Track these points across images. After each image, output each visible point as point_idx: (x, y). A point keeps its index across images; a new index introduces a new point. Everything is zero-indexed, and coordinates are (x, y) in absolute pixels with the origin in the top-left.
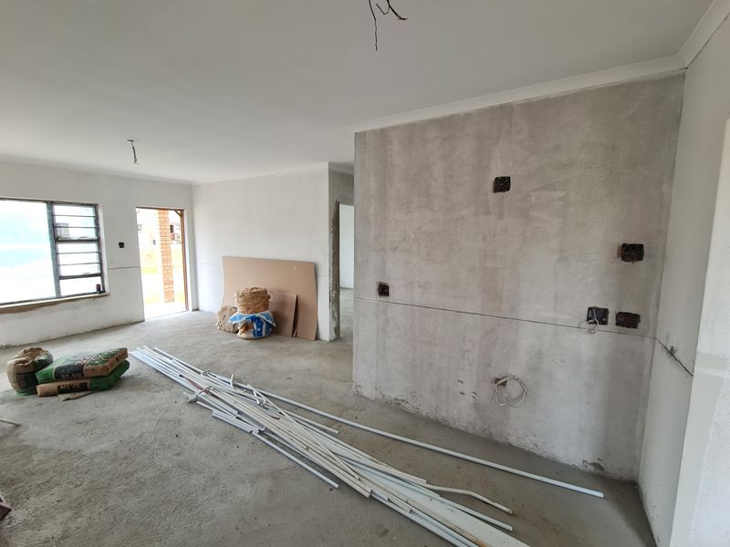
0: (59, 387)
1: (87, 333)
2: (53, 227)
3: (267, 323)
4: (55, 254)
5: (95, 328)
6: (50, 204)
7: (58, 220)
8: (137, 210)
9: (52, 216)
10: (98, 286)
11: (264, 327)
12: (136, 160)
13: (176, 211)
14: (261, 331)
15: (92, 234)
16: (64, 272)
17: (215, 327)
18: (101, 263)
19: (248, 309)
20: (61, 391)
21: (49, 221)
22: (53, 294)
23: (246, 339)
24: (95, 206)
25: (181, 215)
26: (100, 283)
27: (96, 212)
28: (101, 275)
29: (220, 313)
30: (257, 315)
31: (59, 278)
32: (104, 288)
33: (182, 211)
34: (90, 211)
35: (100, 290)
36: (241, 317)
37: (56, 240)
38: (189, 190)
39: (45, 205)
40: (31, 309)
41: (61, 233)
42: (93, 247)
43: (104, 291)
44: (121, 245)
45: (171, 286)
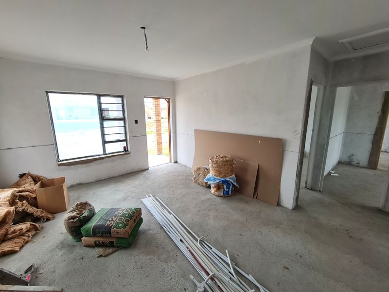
0: (95, 242)
1: (119, 176)
2: (101, 111)
3: (234, 185)
4: (102, 128)
5: (123, 173)
6: (99, 96)
7: (103, 106)
8: (145, 99)
9: (100, 103)
10: (124, 147)
11: (231, 188)
12: (147, 47)
13: (165, 99)
14: (229, 190)
15: (120, 115)
16: (107, 139)
17: (192, 180)
18: (126, 133)
19: (220, 173)
20: (97, 245)
21: (98, 107)
22: (102, 152)
23: (217, 196)
24: (122, 97)
25: (168, 102)
26: (125, 146)
27: (123, 101)
28: (126, 140)
29: (195, 171)
30: (227, 179)
31: (105, 142)
32: (127, 148)
33: (169, 99)
34: (119, 100)
35: (126, 150)
36: (214, 179)
37: (103, 119)
38: (173, 84)
39: (96, 96)
40: (91, 162)
41: (105, 114)
42: (121, 123)
43: (128, 151)
44: (136, 122)
45: (161, 145)
